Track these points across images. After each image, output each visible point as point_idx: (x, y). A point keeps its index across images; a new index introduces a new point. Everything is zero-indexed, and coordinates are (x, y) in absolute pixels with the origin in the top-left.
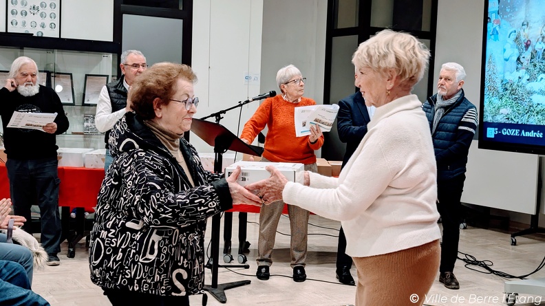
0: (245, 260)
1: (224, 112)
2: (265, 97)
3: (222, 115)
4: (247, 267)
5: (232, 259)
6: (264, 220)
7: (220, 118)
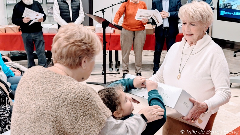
0: (118, 70)
1: (106, 9)
2: (123, 2)
3: (105, 10)
4: (119, 73)
5: (113, 70)
6: (124, 54)
7: (104, 12)
